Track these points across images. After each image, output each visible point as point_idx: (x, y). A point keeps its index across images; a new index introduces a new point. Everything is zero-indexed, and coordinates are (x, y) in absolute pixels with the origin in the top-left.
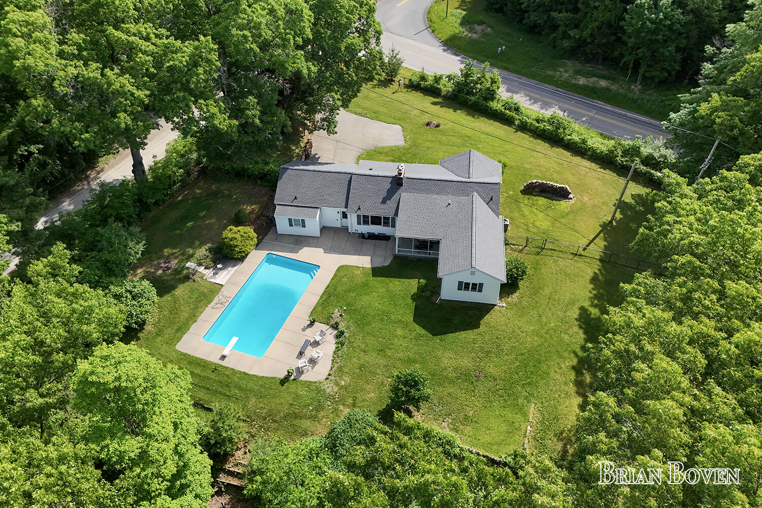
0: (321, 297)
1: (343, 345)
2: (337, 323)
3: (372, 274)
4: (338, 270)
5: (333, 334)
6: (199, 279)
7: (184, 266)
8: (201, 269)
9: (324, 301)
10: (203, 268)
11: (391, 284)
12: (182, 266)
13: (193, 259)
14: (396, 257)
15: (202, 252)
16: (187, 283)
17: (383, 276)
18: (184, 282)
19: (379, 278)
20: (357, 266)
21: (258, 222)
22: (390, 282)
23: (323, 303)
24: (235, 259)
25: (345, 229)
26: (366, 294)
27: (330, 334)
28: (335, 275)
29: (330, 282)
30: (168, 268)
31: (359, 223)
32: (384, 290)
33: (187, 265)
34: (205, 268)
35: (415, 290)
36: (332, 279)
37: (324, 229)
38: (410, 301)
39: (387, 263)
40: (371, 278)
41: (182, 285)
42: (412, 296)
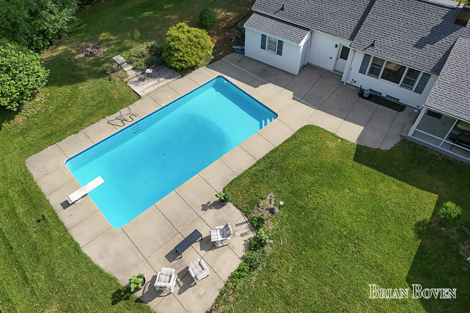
0: (258, 162)
1: (252, 268)
2: (261, 221)
3: (355, 155)
4: (302, 130)
5: (246, 237)
6: (118, 79)
7: (111, 58)
8: (128, 68)
9: (260, 171)
10: (131, 67)
11: (382, 185)
12: (108, 57)
13: (125, 53)
14: (405, 142)
15: (142, 48)
16: (101, 80)
17: (372, 166)
18: (98, 78)
19: (364, 167)
20: (333, 135)
21: (227, 33)
22: (383, 180)
23: (255, 175)
24: (172, 68)
25: (337, 75)
26: (331, 186)
27: (242, 235)
28: (294, 137)
29: (282, 145)
30: (92, 54)
31: (362, 71)
32: (366, 191)
33: (114, 58)
34: (134, 69)
35: (426, 215)
36: (287, 141)
37: (307, 67)
38: (411, 234)
39: (387, 146)
40: (350, 162)
41: (94, 80)
42: (418, 224)
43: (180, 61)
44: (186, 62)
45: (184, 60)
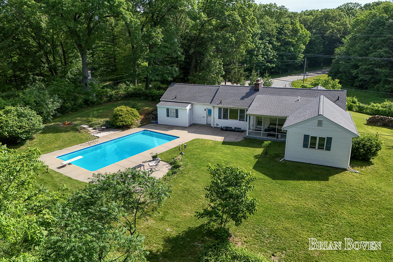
4: (193, 140)
5: (169, 167)
8: (90, 129)
14: (246, 139)
15: (98, 121)
16: (74, 133)
20: (210, 140)
24: (116, 128)
25: (209, 126)
28: (190, 142)
31: (220, 118)
33: (81, 126)
34: (94, 129)
35: (258, 154)
37: (193, 125)
39: (237, 141)
42: (256, 156)
43: (122, 121)
44: (126, 121)
45: (124, 121)
